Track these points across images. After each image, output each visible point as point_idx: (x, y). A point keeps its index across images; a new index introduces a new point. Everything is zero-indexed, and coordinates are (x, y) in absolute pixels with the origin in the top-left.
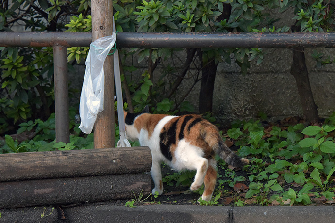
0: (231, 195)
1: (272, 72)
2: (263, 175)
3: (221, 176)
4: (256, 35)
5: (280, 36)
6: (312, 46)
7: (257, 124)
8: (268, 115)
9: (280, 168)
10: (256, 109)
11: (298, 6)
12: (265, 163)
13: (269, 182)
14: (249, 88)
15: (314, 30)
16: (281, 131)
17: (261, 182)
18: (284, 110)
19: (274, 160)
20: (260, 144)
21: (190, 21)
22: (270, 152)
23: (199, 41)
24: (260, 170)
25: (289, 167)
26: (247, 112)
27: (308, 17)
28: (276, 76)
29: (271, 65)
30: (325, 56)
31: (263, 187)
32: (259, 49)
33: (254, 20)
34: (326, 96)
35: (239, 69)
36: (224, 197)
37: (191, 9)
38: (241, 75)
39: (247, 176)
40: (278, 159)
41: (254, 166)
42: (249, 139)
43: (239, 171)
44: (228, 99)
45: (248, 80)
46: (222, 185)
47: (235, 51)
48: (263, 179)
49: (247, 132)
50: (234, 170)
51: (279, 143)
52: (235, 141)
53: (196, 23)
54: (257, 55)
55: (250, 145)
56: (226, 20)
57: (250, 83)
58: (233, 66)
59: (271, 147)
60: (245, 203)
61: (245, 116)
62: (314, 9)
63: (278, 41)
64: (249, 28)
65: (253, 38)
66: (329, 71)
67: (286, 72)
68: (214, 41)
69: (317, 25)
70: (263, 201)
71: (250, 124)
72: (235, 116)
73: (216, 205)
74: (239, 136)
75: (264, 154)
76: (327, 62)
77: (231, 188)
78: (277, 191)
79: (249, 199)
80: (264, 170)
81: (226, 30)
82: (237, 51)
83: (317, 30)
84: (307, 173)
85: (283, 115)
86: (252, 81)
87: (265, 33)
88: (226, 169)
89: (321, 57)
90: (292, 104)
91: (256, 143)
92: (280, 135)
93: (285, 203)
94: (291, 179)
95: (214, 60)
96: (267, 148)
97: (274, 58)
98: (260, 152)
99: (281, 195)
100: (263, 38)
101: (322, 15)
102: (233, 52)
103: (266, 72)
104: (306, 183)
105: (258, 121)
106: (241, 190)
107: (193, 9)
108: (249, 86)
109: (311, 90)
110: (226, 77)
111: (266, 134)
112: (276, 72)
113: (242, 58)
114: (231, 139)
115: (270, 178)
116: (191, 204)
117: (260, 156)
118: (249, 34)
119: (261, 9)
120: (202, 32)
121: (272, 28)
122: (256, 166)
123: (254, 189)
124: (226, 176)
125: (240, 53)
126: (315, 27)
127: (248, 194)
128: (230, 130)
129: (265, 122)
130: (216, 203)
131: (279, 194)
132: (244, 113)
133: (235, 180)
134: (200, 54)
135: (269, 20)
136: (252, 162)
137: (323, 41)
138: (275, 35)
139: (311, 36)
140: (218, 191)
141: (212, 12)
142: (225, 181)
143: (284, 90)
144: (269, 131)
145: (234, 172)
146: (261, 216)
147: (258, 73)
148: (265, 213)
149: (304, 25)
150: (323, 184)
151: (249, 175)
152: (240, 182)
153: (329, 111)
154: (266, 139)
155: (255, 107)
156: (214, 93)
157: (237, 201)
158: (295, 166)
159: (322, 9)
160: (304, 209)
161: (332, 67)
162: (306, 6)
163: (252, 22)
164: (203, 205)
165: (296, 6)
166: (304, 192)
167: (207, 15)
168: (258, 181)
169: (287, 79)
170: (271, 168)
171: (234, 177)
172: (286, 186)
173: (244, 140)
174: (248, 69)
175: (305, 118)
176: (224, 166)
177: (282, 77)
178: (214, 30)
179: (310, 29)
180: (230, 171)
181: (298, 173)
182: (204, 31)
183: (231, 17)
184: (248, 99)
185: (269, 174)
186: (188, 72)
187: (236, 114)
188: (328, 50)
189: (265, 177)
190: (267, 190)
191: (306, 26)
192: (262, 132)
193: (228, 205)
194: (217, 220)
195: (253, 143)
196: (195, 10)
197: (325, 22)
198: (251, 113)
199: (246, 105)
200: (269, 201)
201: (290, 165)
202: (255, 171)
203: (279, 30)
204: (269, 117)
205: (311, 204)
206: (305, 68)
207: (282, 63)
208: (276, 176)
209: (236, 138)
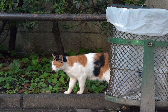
0: (22, 89)
1: (44, 32)
2: (38, 79)
3: (18, 80)
4: (34, 15)
5: (46, 15)
6: (60, 20)
7: (36, 56)
8: (42, 52)
9: (46, 76)
10: (36, 49)
11: (54, 1)
12: (39, 74)
13: (40, 83)
14: (33, 39)
15: (61, 13)
16: (47, 59)
17: (37, 82)
18: (49, 49)
19: (43, 72)
20: (37, 65)
21: (3, 7)
22: (41, 69)
23: (7, 17)
24: (37, 77)
25: (50, 76)
26: (32, 50)
27: (59, 7)
28: (45, 34)
29: (43, 29)
30: (68, 25)
31: (38, 85)
32: (36, 21)
33: (34, 7)
34: (68, 43)
35: (28, 30)
36: (19, 90)
37: (3, 1)
38: (29, 33)
39: (30, 80)
40: (45, 72)
41: (34, 75)
42: (32, 63)
43: (26, 78)
44: (23, 44)
45: (32, 35)
46: (18, 84)
47: (25, 22)
48: (38, 81)
49: (31, 60)
50: (24, 77)
51: (46, 65)
52: (25, 64)
53: (6, 8)
54: (35, 24)
55: (32, 66)
56: (20, 7)
57: (33, 37)
58: (25, 28)
59: (42, 66)
60: (29, 92)
61: (31, 52)
62: (61, 3)
63: (44, 18)
64: (32, 11)
65: (33, 16)
66: (69, 32)
67: (50, 32)
68: (15, 17)
69: (63, 11)
70: (37, 91)
71: (33, 56)
72: (26, 52)
73: (15, 94)
74: (27, 61)
75: (39, 70)
76: (68, 28)
77: (23, 86)
78: (44, 87)
79: (31, 90)
80: (38, 77)
81: (21, 12)
82: (26, 22)
83: (63, 13)
84: (58, 79)
85: (49, 52)
86: (34, 36)
87: (39, 14)
88: (20, 77)
89: (65, 26)
90: (53, 47)
91: (35, 65)
92: (46, 61)
93: (47, 92)
94: (51, 81)
95: (16, 26)
96: (40, 67)
97: (44, 26)
98: (37, 69)
99: (45, 89)
100: (38, 16)
101: (65, 6)
102: (24, 22)
103: (41, 32)
104: (57, 83)
105: (36, 55)
106: (27, 87)
107: (5, 1)
108: (33, 38)
109: (61, 41)
110: (22, 34)
111: (40, 60)
112: (46, 32)
113: (28, 25)
114: (24, 63)
115: (41, 81)
116: (3, 93)
117: (37, 71)
118: (31, 14)
119: (37, 2)
120: (9, 12)
121: (42, 12)
122: (35, 75)
123: (33, 86)
124: (21, 80)
125: (27, 23)
126: (62, 12)
127: (30, 88)
128: (23, 59)
129: (40, 55)
130: (15, 92)
131: (45, 88)
132: (30, 51)
133: (25, 82)
134: (9, 23)
135: (41, 8)
136: (33, 73)
137: (65, 18)
138: (43, 15)
139: (59, 16)
140: (16, 87)
141: (14, 3)
142: (20, 82)
143: (49, 40)
144: (42, 59)
145: (24, 78)
146: (36, 98)
147: (37, 32)
148: (38, 97)
149: (57, 11)
150: (65, 83)
151: (31, 80)
152: (27, 83)
153: (69, 50)
154: (40, 63)
155: (35, 48)
156: (16, 41)
157: (25, 91)
158: (53, 75)
159: (65, 3)
160: (56, 95)
161: (71, 30)
162: (58, 2)
163: (33, 8)
164: (8, 93)
165: (53, 2)
166: (56, 87)
167: (11, 5)
168: (35, 82)
169: (51, 35)
170: (42, 76)
171: (24, 80)
172: (48, 84)
173: (30, 63)
174: (32, 30)
175: (58, 53)
176: (20, 75)
177: (48, 34)
178: (15, 12)
179: (60, 13)
180: (22, 78)
181: (54, 78)
182: (10, 12)
183: (23, 6)
184: (32, 44)
185: (40, 79)
186: (3, 31)
187: (26, 51)
188: (69, 22)
189: (39, 80)
190: (39, 86)
191: (58, 11)
192: (38, 59)
193: (21, 93)
194: (15, 100)
195: (34, 65)
196: (5, 2)
197: (66, 9)
198: (33, 51)
199: (31, 47)
200: (40, 91)
201: (50, 75)
202: (34, 78)
203: (45, 12)
204: (42, 53)
205: (59, 92)
206: (58, 30)
207: (48, 28)
208: (44, 80)
209: (26, 62)
